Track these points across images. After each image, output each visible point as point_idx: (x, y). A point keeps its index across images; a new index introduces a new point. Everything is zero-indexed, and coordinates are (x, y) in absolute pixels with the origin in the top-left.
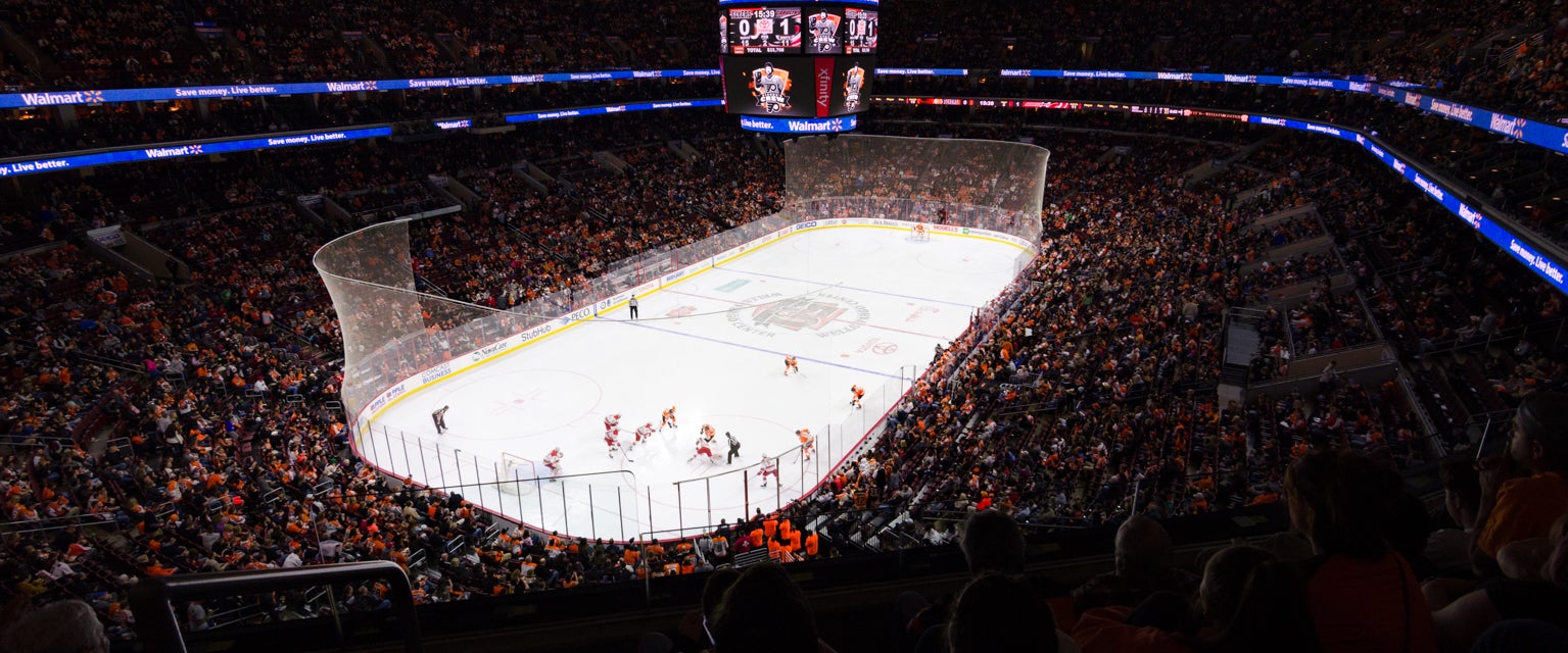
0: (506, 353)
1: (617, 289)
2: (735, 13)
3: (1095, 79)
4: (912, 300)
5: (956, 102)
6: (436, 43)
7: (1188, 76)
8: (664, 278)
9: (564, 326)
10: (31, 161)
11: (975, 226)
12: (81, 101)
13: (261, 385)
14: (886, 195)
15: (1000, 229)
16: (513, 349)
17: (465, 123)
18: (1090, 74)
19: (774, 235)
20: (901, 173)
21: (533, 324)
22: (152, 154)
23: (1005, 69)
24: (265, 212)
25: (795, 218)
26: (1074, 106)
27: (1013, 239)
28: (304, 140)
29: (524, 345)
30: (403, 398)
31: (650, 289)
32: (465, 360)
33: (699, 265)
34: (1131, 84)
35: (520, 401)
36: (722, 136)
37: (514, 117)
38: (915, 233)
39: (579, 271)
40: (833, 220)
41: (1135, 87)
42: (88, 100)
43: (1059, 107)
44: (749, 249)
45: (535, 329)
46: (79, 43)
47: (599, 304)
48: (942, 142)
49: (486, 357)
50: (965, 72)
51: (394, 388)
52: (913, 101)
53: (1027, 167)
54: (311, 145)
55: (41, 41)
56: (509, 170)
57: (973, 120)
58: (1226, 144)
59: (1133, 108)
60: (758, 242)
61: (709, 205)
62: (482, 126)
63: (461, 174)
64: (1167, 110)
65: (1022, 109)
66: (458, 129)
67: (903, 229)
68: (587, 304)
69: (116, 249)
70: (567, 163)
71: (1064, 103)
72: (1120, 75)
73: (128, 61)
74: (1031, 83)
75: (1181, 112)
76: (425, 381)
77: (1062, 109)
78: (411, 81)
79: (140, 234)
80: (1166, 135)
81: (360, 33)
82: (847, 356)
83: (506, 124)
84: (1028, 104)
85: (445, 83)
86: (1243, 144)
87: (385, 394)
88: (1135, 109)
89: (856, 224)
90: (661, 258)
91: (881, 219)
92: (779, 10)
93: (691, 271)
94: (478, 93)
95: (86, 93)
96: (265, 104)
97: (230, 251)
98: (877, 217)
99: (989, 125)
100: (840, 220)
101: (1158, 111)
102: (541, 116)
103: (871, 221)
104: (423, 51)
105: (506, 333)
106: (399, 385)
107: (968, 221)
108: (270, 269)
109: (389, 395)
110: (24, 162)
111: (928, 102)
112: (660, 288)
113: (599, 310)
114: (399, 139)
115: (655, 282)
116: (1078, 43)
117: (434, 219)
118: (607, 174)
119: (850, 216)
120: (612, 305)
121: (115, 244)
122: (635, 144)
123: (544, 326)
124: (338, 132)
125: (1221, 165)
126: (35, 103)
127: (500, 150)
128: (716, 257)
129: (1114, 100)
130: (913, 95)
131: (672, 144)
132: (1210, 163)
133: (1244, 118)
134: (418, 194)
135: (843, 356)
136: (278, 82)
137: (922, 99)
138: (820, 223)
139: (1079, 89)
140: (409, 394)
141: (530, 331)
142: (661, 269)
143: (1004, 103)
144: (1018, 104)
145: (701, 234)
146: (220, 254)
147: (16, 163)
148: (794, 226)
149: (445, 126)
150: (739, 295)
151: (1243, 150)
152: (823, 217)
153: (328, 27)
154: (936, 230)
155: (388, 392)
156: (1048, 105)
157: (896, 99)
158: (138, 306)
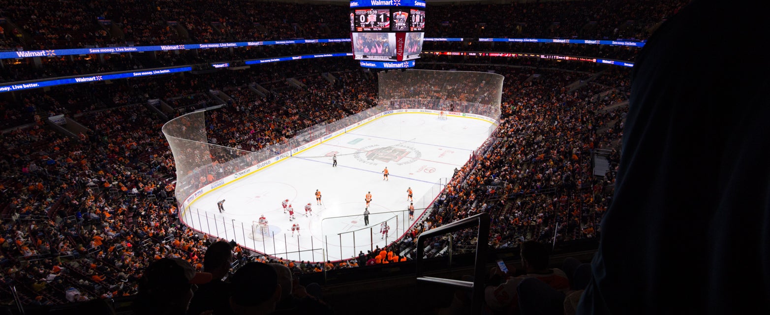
0: (250, 174)
1: (301, 143)
2: (358, 12)
3: (523, 42)
4: (442, 148)
5: (458, 54)
6: (212, 27)
7: (568, 41)
8: (323, 138)
9: (277, 161)
10: (21, 84)
11: (469, 112)
12: (45, 55)
13: (135, 190)
14: (426, 98)
15: (481, 114)
16: (254, 172)
17: (226, 65)
18: (521, 40)
19: (374, 117)
20: (433, 87)
21: (262, 160)
22: (78, 80)
23: (481, 38)
24: (133, 108)
25: (383, 109)
26: (514, 55)
27: (487, 119)
28: (151, 73)
29: (258, 170)
30: (202, 196)
31: (317, 143)
32: (231, 178)
33: (339, 132)
34: (540, 45)
35: (258, 197)
36: (347, 70)
37: (249, 62)
38: (440, 116)
39: (282, 135)
40: (402, 110)
41: (542, 46)
42: (48, 54)
43: (507, 56)
44: (362, 124)
45: (263, 162)
46: (43, 27)
47: (293, 151)
48: (451, 73)
49: (241, 176)
50: (462, 39)
51: (198, 191)
52: (437, 53)
53: (492, 84)
54: (153, 76)
55: (24, 26)
56: (247, 87)
57: (466, 62)
58: (586, 73)
59: (542, 56)
60: (366, 120)
61: (342, 103)
62: (234, 66)
63: (225, 89)
64: (557, 57)
65: (489, 56)
66: (223, 68)
67: (434, 114)
68: (287, 151)
69: (62, 126)
70: (274, 84)
71: (509, 54)
72: (535, 40)
73: (67, 36)
74: (493, 44)
75: (564, 58)
76: (212, 188)
77: (508, 57)
78: (201, 45)
79: (73, 119)
80: (558, 69)
81: (176, 22)
82: (412, 174)
83: (246, 65)
84: (492, 55)
85: (217, 46)
86: (594, 73)
87: (194, 194)
88: (543, 57)
89: (412, 112)
90: (321, 128)
91: (424, 109)
92: (379, 10)
93: (335, 135)
94: (232, 50)
95: (47, 51)
96: (131, 56)
97: (117, 127)
98: (422, 108)
99: (474, 64)
100: (404, 110)
101: (554, 57)
102: (262, 61)
103: (419, 110)
104: (206, 31)
105: (249, 165)
106: (200, 190)
107: (465, 110)
108: (136, 135)
109: (196, 195)
110: (18, 84)
111: (444, 54)
112: (321, 143)
113: (293, 154)
114: (196, 73)
115: (319, 140)
116: (515, 25)
117: (213, 111)
118: (293, 89)
119: (409, 108)
120: (299, 151)
121: (62, 124)
122: (306, 75)
123: (267, 161)
124: (166, 69)
125: (584, 83)
126: (23, 56)
127: (243, 77)
128: (347, 128)
129: (533, 52)
130: (437, 50)
131: (324, 75)
132: (579, 81)
133: (594, 60)
134: (205, 98)
135: (410, 174)
136: (137, 45)
137: (442, 52)
138: (395, 111)
139: (515, 48)
140: (204, 194)
141: (261, 164)
142: (321, 134)
143: (480, 54)
144: (487, 54)
145: (339, 117)
146: (112, 128)
147: (14, 85)
148: (383, 113)
149: (217, 66)
150: (359, 146)
151: (594, 75)
152: (396, 109)
153: (160, 19)
154: (450, 114)
155: (195, 193)
156: (501, 55)
157: (430, 52)
158: (74, 153)
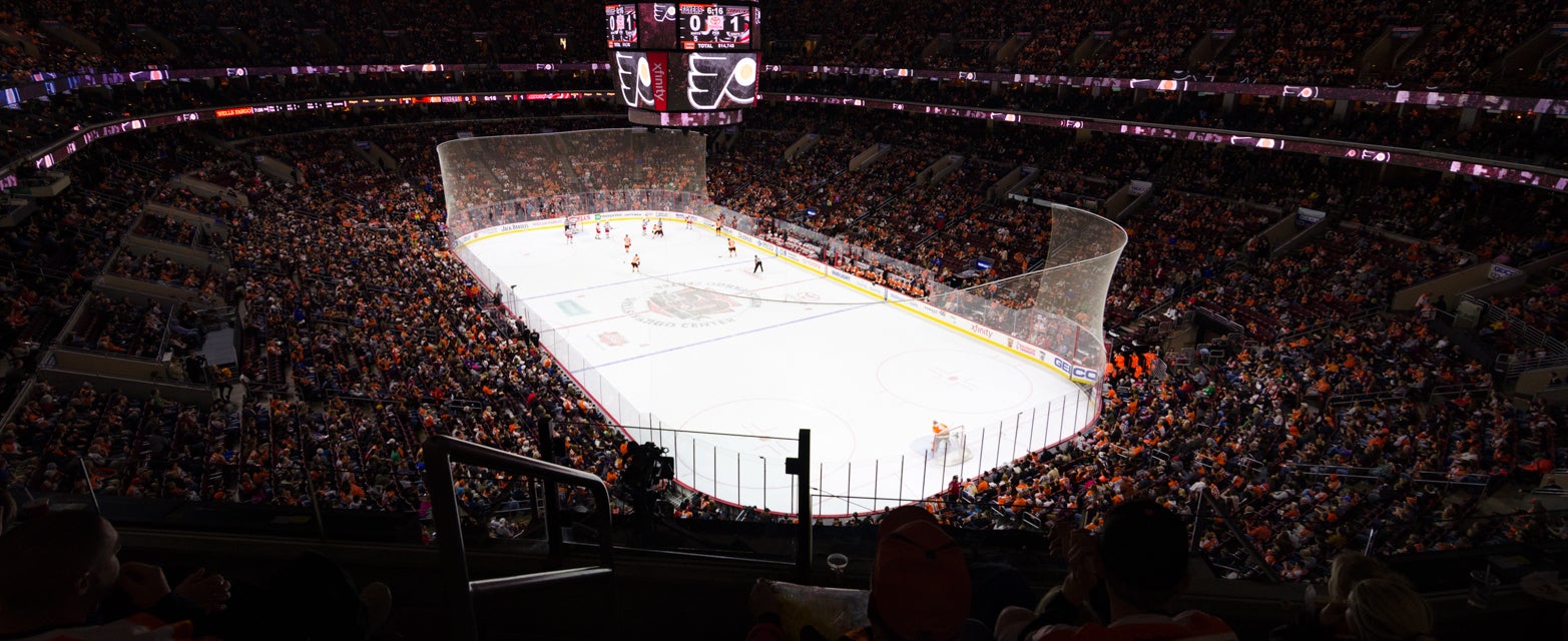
5: (457, 99)
43: (562, 97)
65: (526, 101)
71: (565, 93)
84: (532, 97)
111: (424, 100)
130: (407, 94)
137: (417, 98)
143: (508, 97)
144: (522, 97)
157: (387, 100)
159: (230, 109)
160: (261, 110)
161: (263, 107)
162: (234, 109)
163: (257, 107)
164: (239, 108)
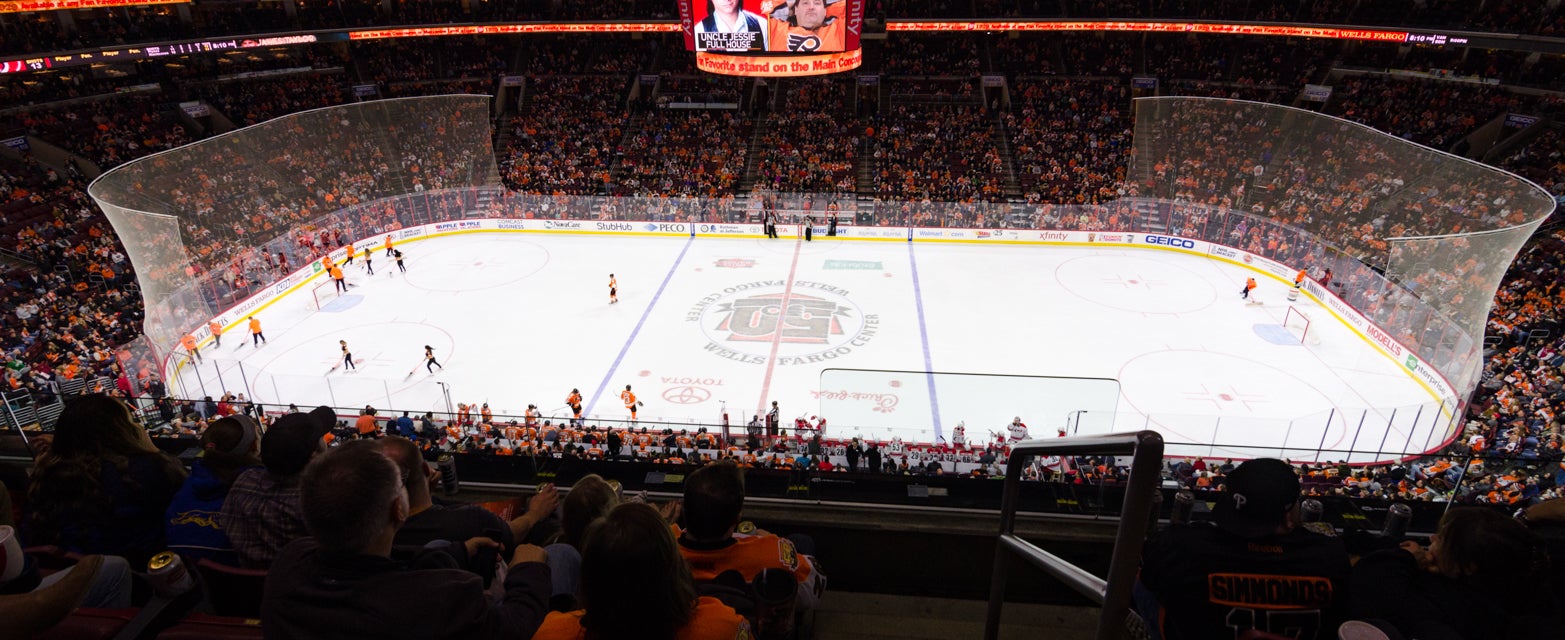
0: (577, 233)
9: (649, 232)
32: (538, 224)
45: (614, 223)
47: (698, 226)
49: (558, 229)
76: (500, 226)
89: (1267, 269)
100: (1241, 255)
123: (624, 223)
138: (1201, 246)
140: (484, 231)
159: (1366, 31)
160: (1422, 39)
161: (1426, 35)
162: (1373, 31)
163: (1416, 34)
164: (1385, 31)
